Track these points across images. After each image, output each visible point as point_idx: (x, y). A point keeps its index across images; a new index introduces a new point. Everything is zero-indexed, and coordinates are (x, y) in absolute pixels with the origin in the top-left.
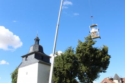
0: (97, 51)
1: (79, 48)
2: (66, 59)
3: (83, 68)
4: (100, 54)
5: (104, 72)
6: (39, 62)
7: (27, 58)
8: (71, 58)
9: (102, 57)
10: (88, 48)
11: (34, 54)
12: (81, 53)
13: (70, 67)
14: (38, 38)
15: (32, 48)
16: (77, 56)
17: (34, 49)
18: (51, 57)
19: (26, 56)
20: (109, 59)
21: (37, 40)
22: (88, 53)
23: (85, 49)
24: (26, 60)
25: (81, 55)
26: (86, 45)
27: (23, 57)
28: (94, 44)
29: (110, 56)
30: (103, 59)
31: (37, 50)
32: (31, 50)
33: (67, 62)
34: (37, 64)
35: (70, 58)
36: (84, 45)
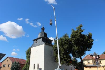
0: (85, 37)
1: (73, 34)
2: (64, 42)
3: (76, 48)
4: (87, 38)
5: (89, 50)
6: (45, 44)
7: (37, 41)
8: (68, 41)
9: (88, 40)
10: (79, 34)
11: (41, 39)
12: (74, 38)
13: (67, 47)
14: (43, 27)
15: (40, 34)
16: (72, 39)
17: (41, 35)
18: (52, 41)
19: (36, 40)
20: (92, 42)
21: (43, 29)
22: (79, 38)
23: (77, 35)
24: (36, 42)
25: (75, 39)
26: (78, 32)
27: (34, 40)
28: (82, 32)
29: (93, 40)
30: (89, 42)
31: (43, 36)
32: (39, 36)
33: (65, 44)
34: (44, 45)
35: (66, 41)
36: (76, 33)
